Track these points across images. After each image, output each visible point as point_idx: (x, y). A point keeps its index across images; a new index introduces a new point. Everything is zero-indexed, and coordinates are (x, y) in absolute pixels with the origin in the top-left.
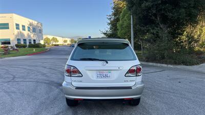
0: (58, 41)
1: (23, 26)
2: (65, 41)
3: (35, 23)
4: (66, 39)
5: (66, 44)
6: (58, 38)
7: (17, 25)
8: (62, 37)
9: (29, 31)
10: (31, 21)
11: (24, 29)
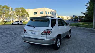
0: (64, 18)
1: (48, 12)
2: (68, 18)
3: (53, 10)
4: (68, 17)
5: (68, 19)
6: (64, 17)
7: (46, 12)
8: (66, 16)
9: (51, 14)
10: (51, 10)
11: (48, 14)
